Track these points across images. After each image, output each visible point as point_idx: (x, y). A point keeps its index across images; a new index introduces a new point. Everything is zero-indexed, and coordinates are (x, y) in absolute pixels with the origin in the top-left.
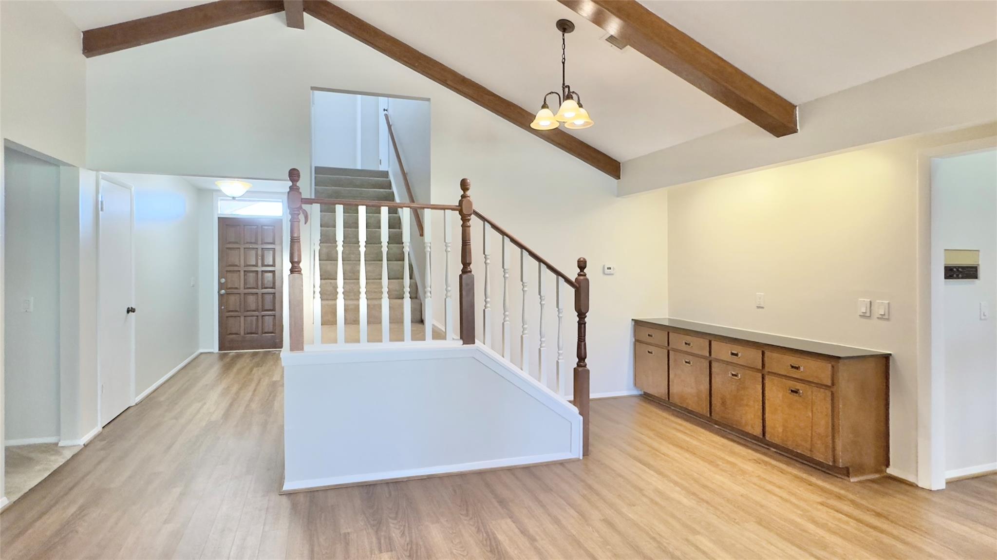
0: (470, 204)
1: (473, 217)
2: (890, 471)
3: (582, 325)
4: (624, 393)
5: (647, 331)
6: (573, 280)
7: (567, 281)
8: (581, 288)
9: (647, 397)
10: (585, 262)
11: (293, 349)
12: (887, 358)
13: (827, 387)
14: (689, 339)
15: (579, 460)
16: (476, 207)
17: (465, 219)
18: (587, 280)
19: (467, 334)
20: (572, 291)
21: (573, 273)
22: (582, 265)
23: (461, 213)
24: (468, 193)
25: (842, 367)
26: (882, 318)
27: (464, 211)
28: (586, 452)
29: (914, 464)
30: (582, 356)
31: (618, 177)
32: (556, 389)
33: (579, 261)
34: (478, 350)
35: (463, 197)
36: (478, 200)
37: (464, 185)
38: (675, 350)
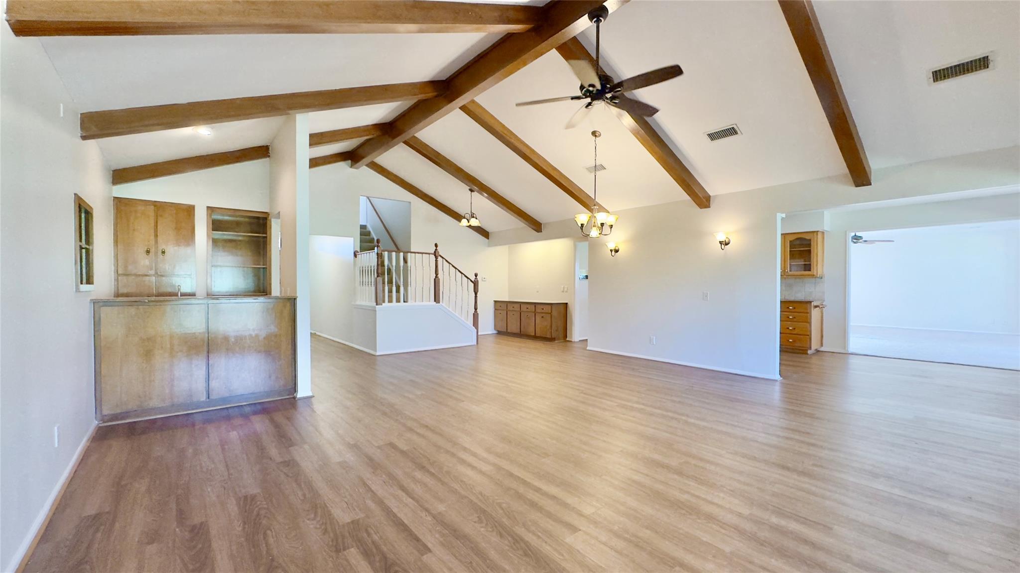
0: (438, 252)
1: (439, 257)
2: (567, 339)
3: (476, 297)
4: (490, 333)
5: (499, 304)
6: (473, 281)
7: (471, 281)
8: (476, 284)
9: (500, 333)
10: (477, 274)
11: (389, 302)
12: (567, 303)
13: (549, 313)
14: (514, 305)
15: (475, 345)
16: (440, 254)
17: (436, 258)
18: (478, 281)
19: (437, 299)
20: (473, 285)
21: (473, 278)
22: (476, 275)
23: (435, 255)
24: (437, 248)
25: (554, 307)
26: (566, 292)
27: (436, 254)
28: (477, 343)
29: (571, 337)
30: (476, 309)
31: (488, 238)
32: (467, 320)
33: (475, 274)
34: (441, 305)
35: (436, 250)
36: (441, 251)
37: (436, 245)
38: (509, 310)
